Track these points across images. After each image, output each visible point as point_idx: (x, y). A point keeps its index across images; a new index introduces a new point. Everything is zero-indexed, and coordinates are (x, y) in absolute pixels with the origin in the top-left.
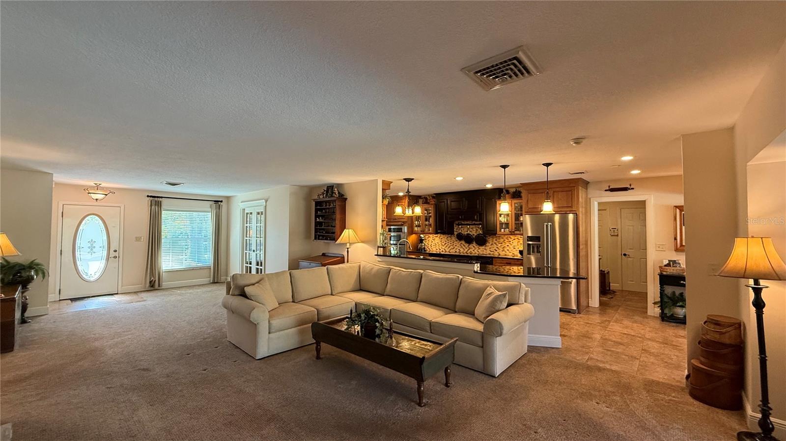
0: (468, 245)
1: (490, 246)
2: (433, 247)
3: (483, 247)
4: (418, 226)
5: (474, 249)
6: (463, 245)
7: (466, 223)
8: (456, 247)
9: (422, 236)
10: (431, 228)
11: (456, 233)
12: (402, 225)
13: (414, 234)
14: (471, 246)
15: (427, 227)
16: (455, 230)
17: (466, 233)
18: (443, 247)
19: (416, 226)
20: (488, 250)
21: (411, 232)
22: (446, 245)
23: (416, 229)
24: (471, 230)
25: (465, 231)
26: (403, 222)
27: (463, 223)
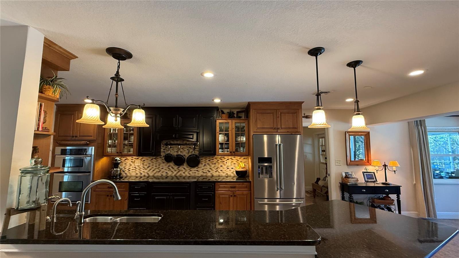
0: (177, 167)
1: (203, 168)
2: (131, 171)
3: (195, 169)
4: (113, 146)
5: (184, 171)
6: (172, 167)
7: (176, 142)
8: (162, 170)
9: (118, 158)
10: (132, 149)
11: (163, 154)
12: (87, 145)
13: (105, 156)
14: (181, 168)
15: (126, 147)
16: (162, 150)
17: (175, 154)
18: (146, 171)
19: (110, 146)
20: (201, 172)
21: (101, 153)
22: (150, 168)
23: (109, 150)
24: (182, 150)
25: (174, 151)
26: (89, 141)
27: (172, 142)
